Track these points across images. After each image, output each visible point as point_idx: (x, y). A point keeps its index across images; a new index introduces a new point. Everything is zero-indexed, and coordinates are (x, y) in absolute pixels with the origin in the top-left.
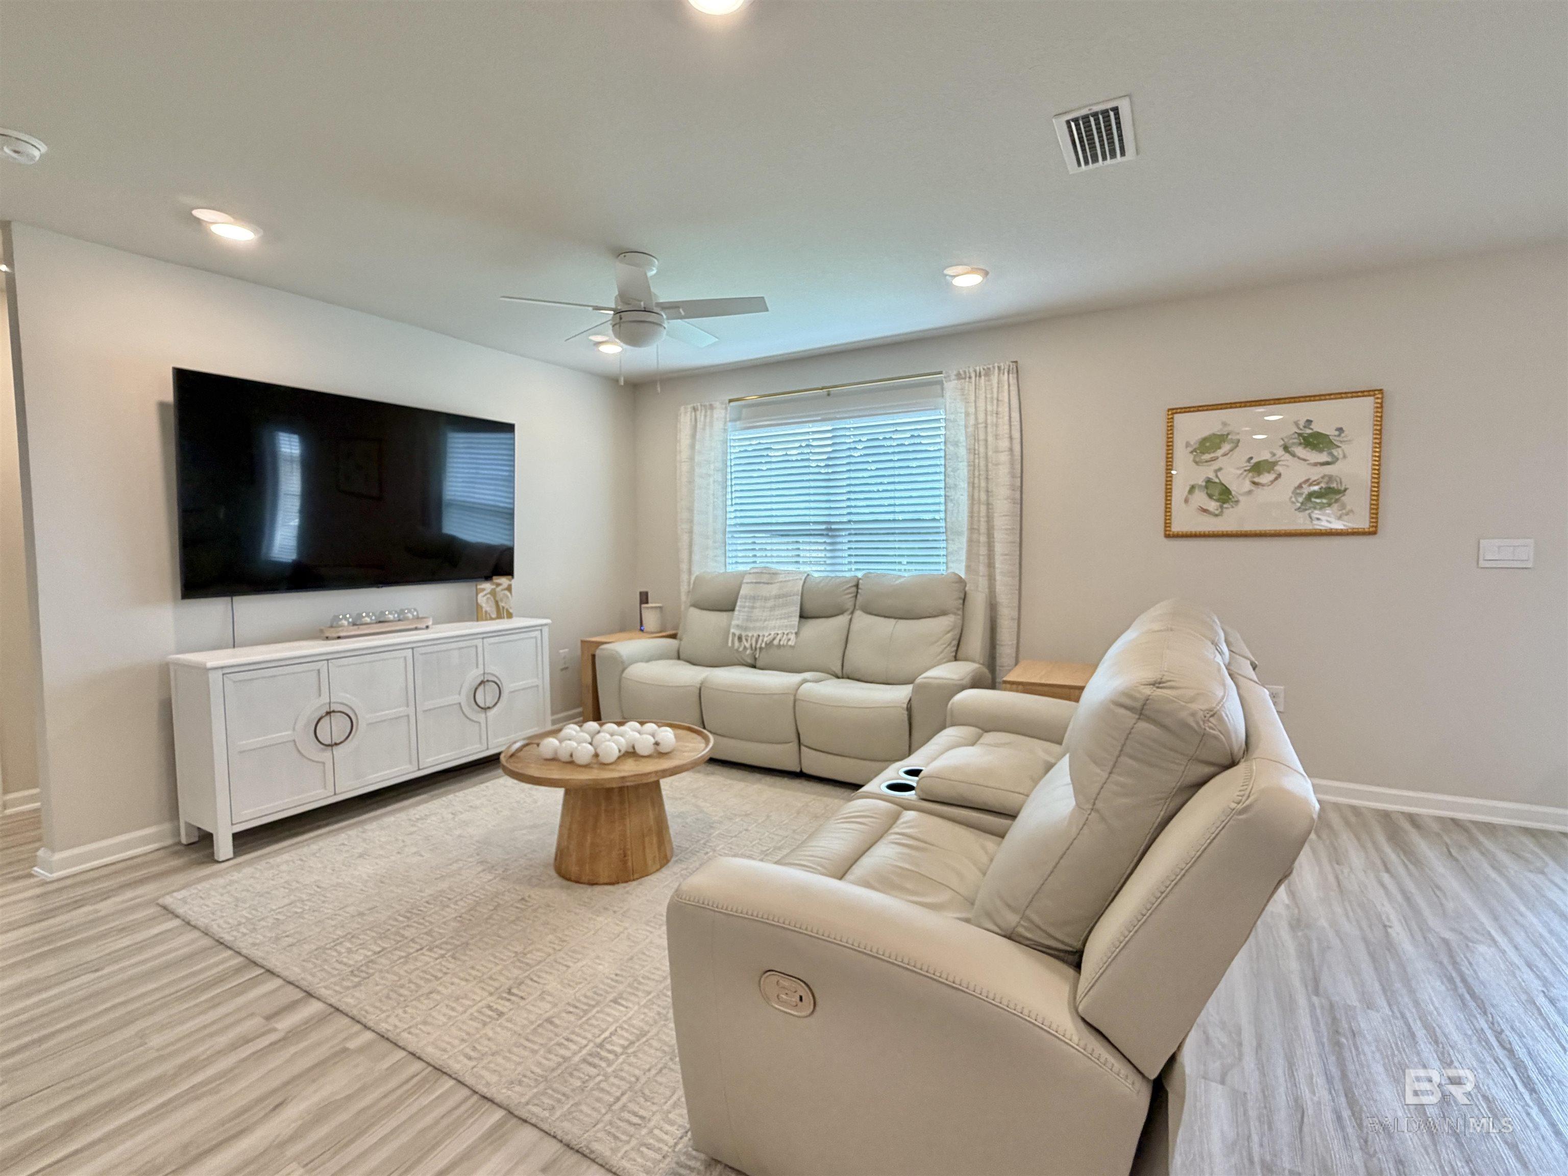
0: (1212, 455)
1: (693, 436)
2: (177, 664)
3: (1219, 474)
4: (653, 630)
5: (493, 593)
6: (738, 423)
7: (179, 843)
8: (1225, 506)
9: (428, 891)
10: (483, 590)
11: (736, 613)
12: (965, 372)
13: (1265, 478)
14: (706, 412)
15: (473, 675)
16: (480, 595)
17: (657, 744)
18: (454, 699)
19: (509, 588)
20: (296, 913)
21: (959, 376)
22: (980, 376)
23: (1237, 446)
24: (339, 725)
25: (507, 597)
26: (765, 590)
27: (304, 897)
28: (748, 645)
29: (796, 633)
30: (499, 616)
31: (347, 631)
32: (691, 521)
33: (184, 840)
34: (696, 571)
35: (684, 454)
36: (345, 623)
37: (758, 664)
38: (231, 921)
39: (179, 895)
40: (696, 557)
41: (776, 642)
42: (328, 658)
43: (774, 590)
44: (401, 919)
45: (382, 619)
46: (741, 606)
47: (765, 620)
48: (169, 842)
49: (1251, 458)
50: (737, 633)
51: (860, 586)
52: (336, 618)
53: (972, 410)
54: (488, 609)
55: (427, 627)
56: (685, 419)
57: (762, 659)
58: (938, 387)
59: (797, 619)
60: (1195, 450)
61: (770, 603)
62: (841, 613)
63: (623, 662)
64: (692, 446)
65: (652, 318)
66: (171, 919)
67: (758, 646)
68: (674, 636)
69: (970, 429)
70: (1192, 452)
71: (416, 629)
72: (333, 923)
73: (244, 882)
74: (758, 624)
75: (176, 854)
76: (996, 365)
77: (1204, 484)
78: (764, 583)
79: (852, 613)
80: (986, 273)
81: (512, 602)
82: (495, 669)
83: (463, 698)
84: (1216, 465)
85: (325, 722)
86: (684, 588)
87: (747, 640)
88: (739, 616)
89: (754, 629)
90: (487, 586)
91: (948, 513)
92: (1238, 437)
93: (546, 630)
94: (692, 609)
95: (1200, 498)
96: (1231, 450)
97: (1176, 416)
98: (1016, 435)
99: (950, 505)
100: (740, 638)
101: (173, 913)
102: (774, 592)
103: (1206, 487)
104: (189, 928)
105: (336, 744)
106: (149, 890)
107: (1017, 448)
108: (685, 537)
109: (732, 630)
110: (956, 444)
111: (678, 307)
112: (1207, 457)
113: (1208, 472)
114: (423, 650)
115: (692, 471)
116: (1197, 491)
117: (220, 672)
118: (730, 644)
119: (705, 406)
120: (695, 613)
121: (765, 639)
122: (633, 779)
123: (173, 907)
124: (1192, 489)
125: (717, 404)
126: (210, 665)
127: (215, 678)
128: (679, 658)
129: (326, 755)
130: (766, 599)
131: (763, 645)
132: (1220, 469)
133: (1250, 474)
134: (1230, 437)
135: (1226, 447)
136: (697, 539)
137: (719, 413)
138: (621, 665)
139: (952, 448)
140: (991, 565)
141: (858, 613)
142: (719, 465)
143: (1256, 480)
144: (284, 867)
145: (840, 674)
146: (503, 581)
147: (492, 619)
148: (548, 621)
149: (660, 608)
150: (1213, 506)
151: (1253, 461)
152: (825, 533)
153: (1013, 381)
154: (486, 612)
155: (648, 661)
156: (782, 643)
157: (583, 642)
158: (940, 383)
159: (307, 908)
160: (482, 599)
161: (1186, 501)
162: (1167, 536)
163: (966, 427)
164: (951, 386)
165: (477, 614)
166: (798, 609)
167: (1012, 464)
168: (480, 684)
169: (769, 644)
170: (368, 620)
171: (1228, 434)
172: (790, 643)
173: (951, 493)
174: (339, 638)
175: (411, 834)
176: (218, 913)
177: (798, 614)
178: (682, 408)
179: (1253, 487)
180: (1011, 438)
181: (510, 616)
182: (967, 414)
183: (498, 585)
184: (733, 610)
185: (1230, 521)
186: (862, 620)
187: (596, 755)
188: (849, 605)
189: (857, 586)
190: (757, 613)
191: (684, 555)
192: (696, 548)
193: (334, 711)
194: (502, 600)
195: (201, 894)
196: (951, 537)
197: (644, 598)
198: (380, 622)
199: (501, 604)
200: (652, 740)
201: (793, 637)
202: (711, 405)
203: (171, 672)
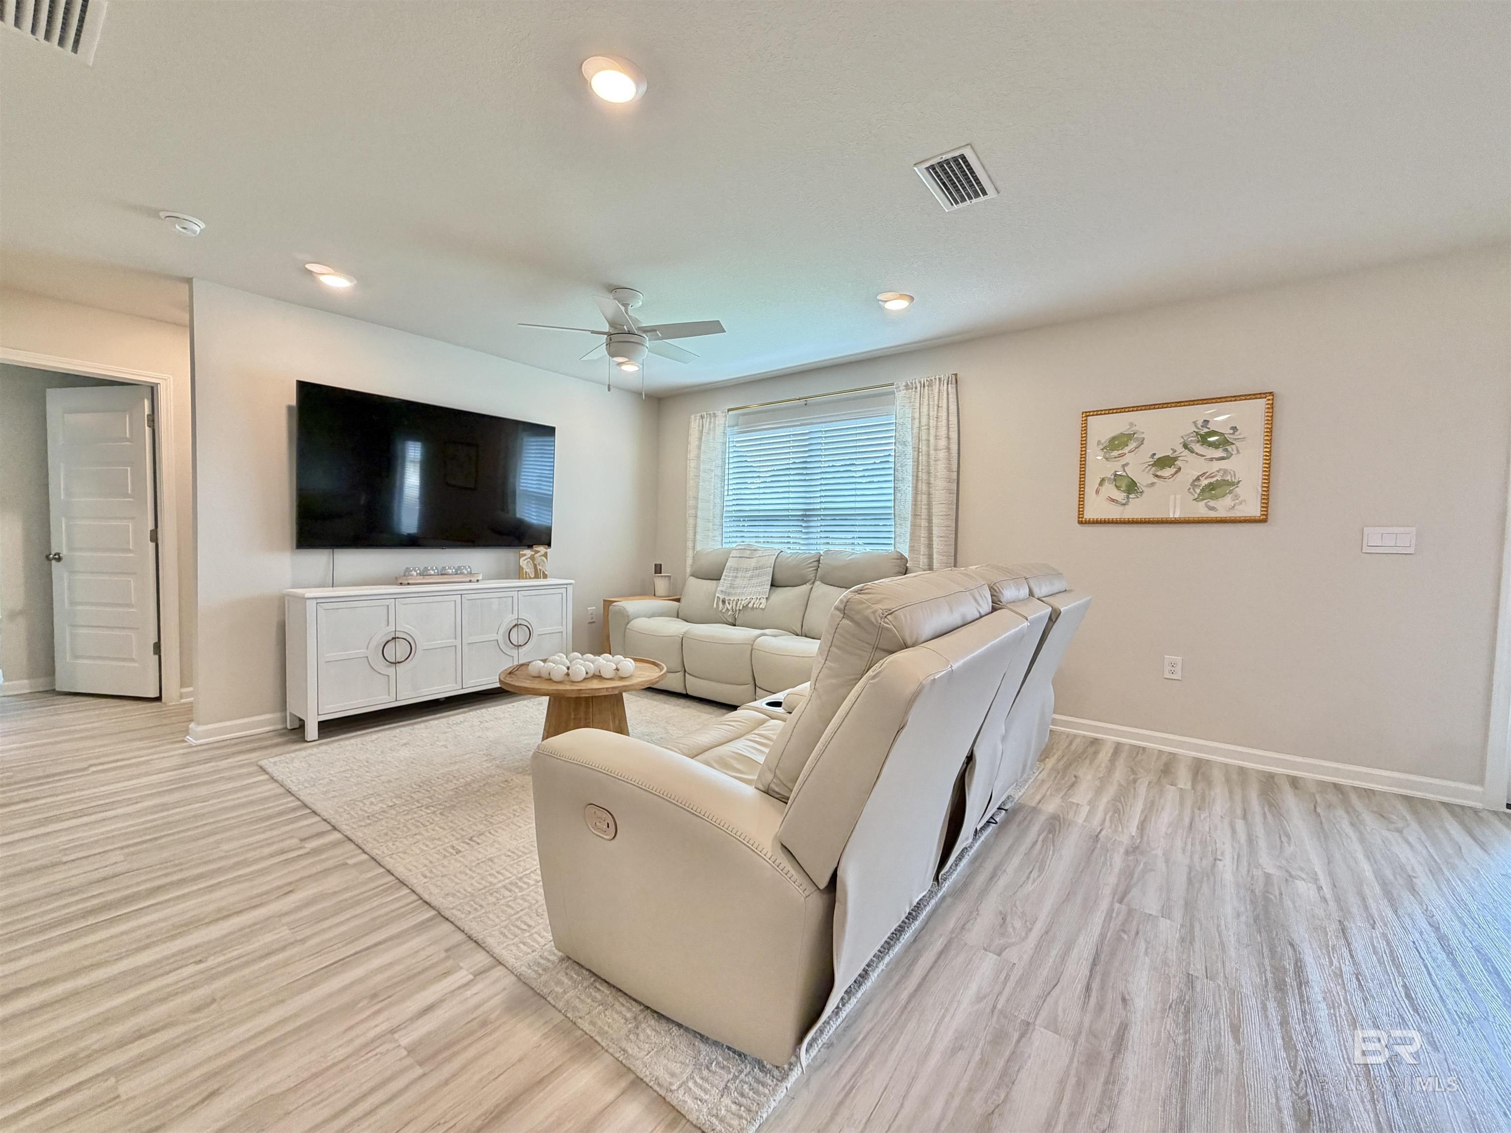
0: (1120, 452)
1: (700, 439)
2: (288, 595)
3: (1126, 468)
4: (662, 595)
5: (532, 558)
6: (736, 428)
7: (286, 728)
8: (1130, 496)
9: (442, 771)
10: (525, 555)
11: (721, 581)
12: (912, 383)
13: (1167, 472)
14: (711, 419)
15: (509, 619)
16: (521, 560)
17: (617, 669)
18: (494, 636)
19: (545, 555)
20: (346, 777)
21: (907, 387)
22: (924, 386)
23: (1142, 443)
24: (401, 649)
25: (544, 561)
26: (746, 563)
27: (355, 767)
28: (730, 608)
29: (767, 598)
30: (537, 576)
31: (415, 579)
32: (696, 508)
33: (289, 727)
34: (698, 548)
35: (692, 454)
36: (415, 574)
37: (737, 622)
38: (300, 778)
39: (272, 760)
40: (698, 537)
41: (750, 605)
42: (395, 597)
43: (753, 563)
44: (415, 786)
45: (443, 572)
46: (726, 576)
47: (744, 587)
48: (280, 727)
49: (1154, 454)
50: (722, 597)
51: (821, 562)
52: (408, 570)
53: (917, 415)
54: (528, 570)
55: (478, 581)
56: (695, 425)
57: (740, 618)
58: (893, 396)
59: (769, 587)
60: (1105, 448)
61: (749, 574)
62: (804, 583)
63: (628, 616)
64: (699, 447)
65: (633, 338)
66: (262, 775)
67: (738, 608)
68: (678, 600)
69: (916, 431)
70: (1102, 449)
71: (470, 581)
72: (368, 785)
73: (319, 755)
74: (738, 591)
75: (281, 735)
76: (937, 377)
77: (1113, 477)
78: (746, 557)
79: (813, 583)
80: (912, 298)
81: (548, 566)
82: (526, 615)
83: (501, 637)
84: (1123, 461)
85: (391, 645)
86: (689, 561)
87: (729, 603)
88: (723, 584)
89: (735, 594)
90: (528, 552)
91: (896, 501)
92: (1143, 436)
93: (570, 588)
94: (691, 577)
95: (1110, 490)
96: (1136, 448)
97: (1089, 418)
98: (954, 435)
99: (899, 495)
100: (724, 602)
101: (265, 771)
102: (753, 565)
103: (1115, 480)
104: (272, 781)
105: (399, 663)
106: (254, 756)
107: (954, 447)
108: (691, 521)
109: (717, 595)
110: (904, 444)
111: (655, 331)
112: (1115, 453)
113: (1115, 467)
114: (469, 597)
115: (698, 468)
116: (1106, 483)
117: (315, 601)
118: (715, 606)
119: (710, 414)
120: (692, 581)
121: (743, 602)
122: (588, 692)
123: (266, 767)
124: (1103, 480)
125: (719, 413)
126: (309, 596)
127: (311, 606)
128: (678, 617)
129: (391, 671)
130: (747, 570)
131: (741, 608)
132: (1127, 464)
133: (1154, 468)
134: (1135, 436)
135: (1132, 445)
136: (700, 522)
137: (720, 420)
138: (626, 618)
139: (900, 447)
140: (930, 546)
141: (818, 583)
142: (720, 462)
143: (1159, 473)
144: (349, 748)
145: (799, 632)
146: (542, 549)
147: (530, 578)
148: (572, 581)
149: (669, 577)
150: (1120, 496)
151: (1156, 457)
152: (800, 518)
153: (952, 390)
154: (526, 572)
155: (649, 618)
156: (755, 606)
157: (604, 601)
158: (893, 393)
159: (354, 775)
160: (523, 562)
161: (1097, 492)
162: (1080, 523)
163: (912, 429)
164: (901, 395)
165: (520, 574)
166: (770, 578)
167: (949, 459)
168: (514, 627)
169: (745, 607)
170: (432, 572)
171: (1134, 434)
172: (761, 606)
173: (898, 485)
174: (408, 584)
175: (445, 733)
176: (294, 774)
177: (770, 583)
178: (693, 417)
179: (1155, 480)
180: (948, 438)
181: (545, 576)
182: (913, 419)
183: (537, 552)
184: (720, 579)
185: (1136, 509)
186: (820, 588)
187: (568, 674)
188: (812, 576)
189: (819, 561)
190: (738, 582)
191: (690, 534)
192: (699, 530)
193: (398, 638)
194: (539, 565)
195: (287, 761)
196: (898, 522)
197: (658, 569)
198: (442, 574)
199: (539, 567)
200: (615, 667)
201: (764, 601)
202: (715, 414)
203: (286, 602)
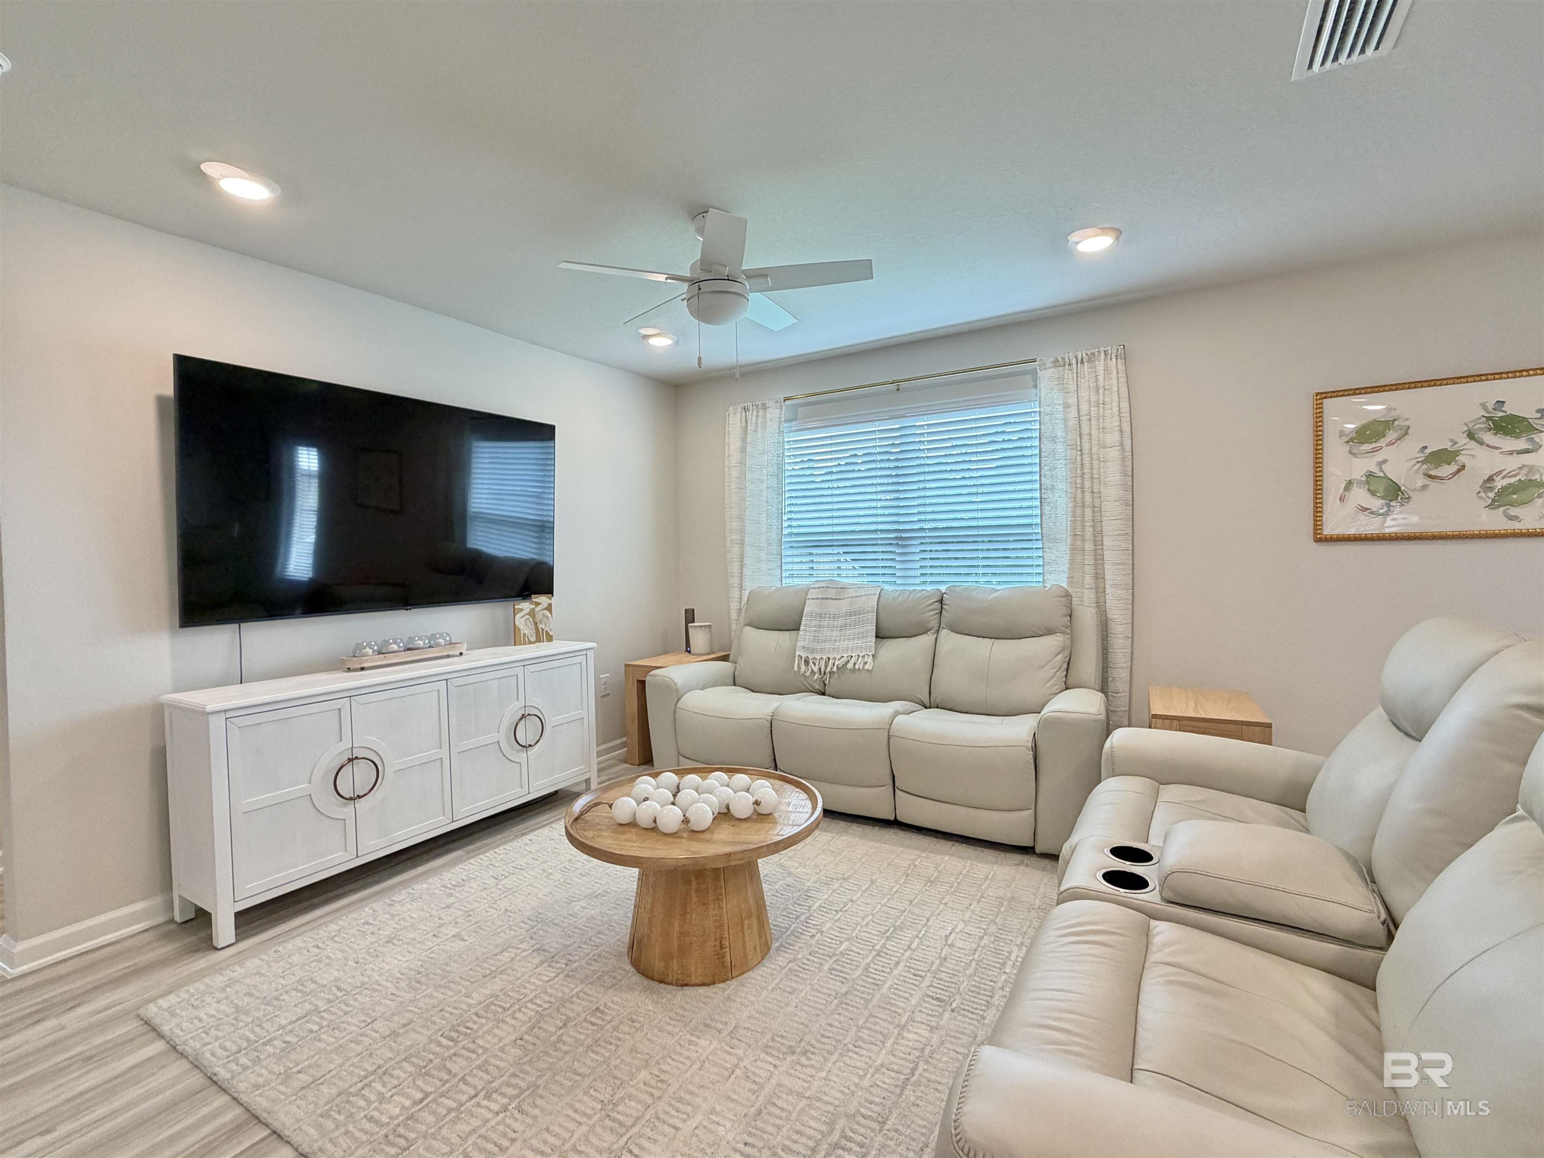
0: (1374, 445)
1: (744, 439)
2: (173, 706)
3: (1383, 466)
4: (702, 652)
5: (532, 613)
6: (793, 423)
7: (172, 921)
8: (1393, 504)
9: (476, 997)
10: (521, 610)
11: (801, 633)
12: (1063, 359)
13: (1446, 470)
14: (758, 412)
15: (514, 709)
16: (517, 617)
17: (757, 803)
18: (494, 737)
19: (549, 608)
20: (311, 1031)
21: (1056, 364)
22: (1082, 362)
23: (1406, 434)
24: (362, 774)
25: (547, 617)
26: (833, 607)
27: (322, 1005)
28: (816, 669)
29: (873, 656)
30: (539, 640)
31: (372, 661)
32: (742, 531)
33: (178, 919)
34: (749, 586)
35: (735, 458)
36: (370, 651)
37: (828, 690)
38: (228, 1044)
39: (163, 1002)
40: (747, 571)
41: (850, 666)
42: (351, 695)
43: (844, 606)
44: (445, 1042)
45: (410, 646)
46: (806, 625)
47: (835, 641)
48: (160, 919)
49: (1425, 447)
50: (804, 655)
51: (945, 601)
52: (359, 647)
53: (1073, 401)
54: (527, 632)
55: (461, 654)
56: (735, 420)
57: (833, 685)
58: (1028, 378)
59: (874, 639)
60: (1351, 440)
61: (841, 621)
62: (925, 632)
63: (677, 690)
64: (743, 450)
65: (735, 287)
66: (153, 1041)
67: (829, 669)
68: (725, 658)
69: (1072, 422)
70: (1347, 442)
71: (448, 656)
72: (359, 1048)
73: (248, 981)
74: (827, 646)
75: (168, 936)
76: (1102, 349)
77: (1364, 479)
78: (832, 599)
79: (938, 631)
80: (1118, 232)
81: (552, 624)
82: (537, 701)
83: (502, 735)
84: (1379, 457)
85: (348, 769)
86: (734, 605)
87: (815, 664)
88: (804, 637)
89: (822, 650)
90: (525, 606)
91: (1044, 517)
92: (1407, 423)
93: (591, 654)
94: (748, 630)
95: (1361, 496)
96: (1397, 440)
97: (1325, 400)
98: (1126, 428)
99: (1047, 508)
100: (807, 662)
101: (154, 1029)
102: (844, 610)
103: (1368, 483)
104: (175, 1055)
105: (359, 797)
106: (128, 993)
107: (1128, 443)
108: (736, 550)
109: (798, 653)
110: (1054, 439)
111: (766, 276)
112: (1367, 447)
113: (1369, 464)
114: (461, 681)
115: (742, 476)
116: (1355, 489)
117: (223, 717)
118: (796, 669)
119: (757, 406)
120: (750, 631)
121: (837, 663)
122: (741, 856)
123: (157, 1021)
124: (1350, 483)
125: (770, 404)
126: (209, 708)
127: (217, 724)
128: (735, 685)
129: (348, 810)
130: (835, 617)
131: (835, 669)
132: (1385, 462)
133: (1425, 466)
134: (1396, 423)
135: (1392, 435)
136: (749, 551)
137: (774, 413)
138: (674, 694)
139: (1048, 444)
140: (1099, 577)
141: (944, 633)
142: (773, 469)
143: (1433, 473)
144: (296, 958)
145: (927, 704)
146: (543, 600)
147: (531, 643)
148: (594, 645)
149: (710, 626)
150: (1376, 503)
151: (1428, 451)
152: (894, 542)
153: (1121, 367)
154: (524, 635)
155: (702, 689)
156: (857, 667)
157: (626, 665)
158: (1034, 373)
159: (325, 1023)
160: (520, 621)
161: (1342, 499)
162: (1320, 539)
163: (1065, 420)
164: (1047, 376)
165: (514, 637)
166: (874, 627)
167: (1123, 459)
168: (521, 719)
169: (842, 669)
170: (395, 647)
171: (1395, 420)
172: (867, 667)
173: (1047, 495)
174: (362, 669)
175: (448, 907)
176: (213, 1032)
177: (874, 634)
178: (731, 409)
179: (1427, 481)
180: (1121, 431)
181: (550, 638)
182: (1067, 406)
183: (537, 604)
184: (799, 630)
185: (1394, 523)
186: (949, 641)
187: (686, 821)
188: (934, 623)
189: (941, 601)
190: (826, 632)
191: (735, 568)
192: (748, 561)
193: (356, 758)
194: (541, 622)
195: (192, 1000)
196: (1047, 545)
197: (690, 616)
198: (409, 649)
199: (540, 626)
200: (752, 800)
201: (870, 660)
202: (764, 405)
203: (166, 714)
